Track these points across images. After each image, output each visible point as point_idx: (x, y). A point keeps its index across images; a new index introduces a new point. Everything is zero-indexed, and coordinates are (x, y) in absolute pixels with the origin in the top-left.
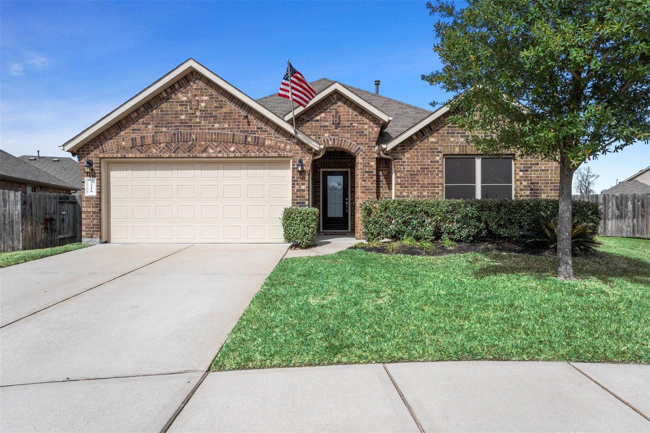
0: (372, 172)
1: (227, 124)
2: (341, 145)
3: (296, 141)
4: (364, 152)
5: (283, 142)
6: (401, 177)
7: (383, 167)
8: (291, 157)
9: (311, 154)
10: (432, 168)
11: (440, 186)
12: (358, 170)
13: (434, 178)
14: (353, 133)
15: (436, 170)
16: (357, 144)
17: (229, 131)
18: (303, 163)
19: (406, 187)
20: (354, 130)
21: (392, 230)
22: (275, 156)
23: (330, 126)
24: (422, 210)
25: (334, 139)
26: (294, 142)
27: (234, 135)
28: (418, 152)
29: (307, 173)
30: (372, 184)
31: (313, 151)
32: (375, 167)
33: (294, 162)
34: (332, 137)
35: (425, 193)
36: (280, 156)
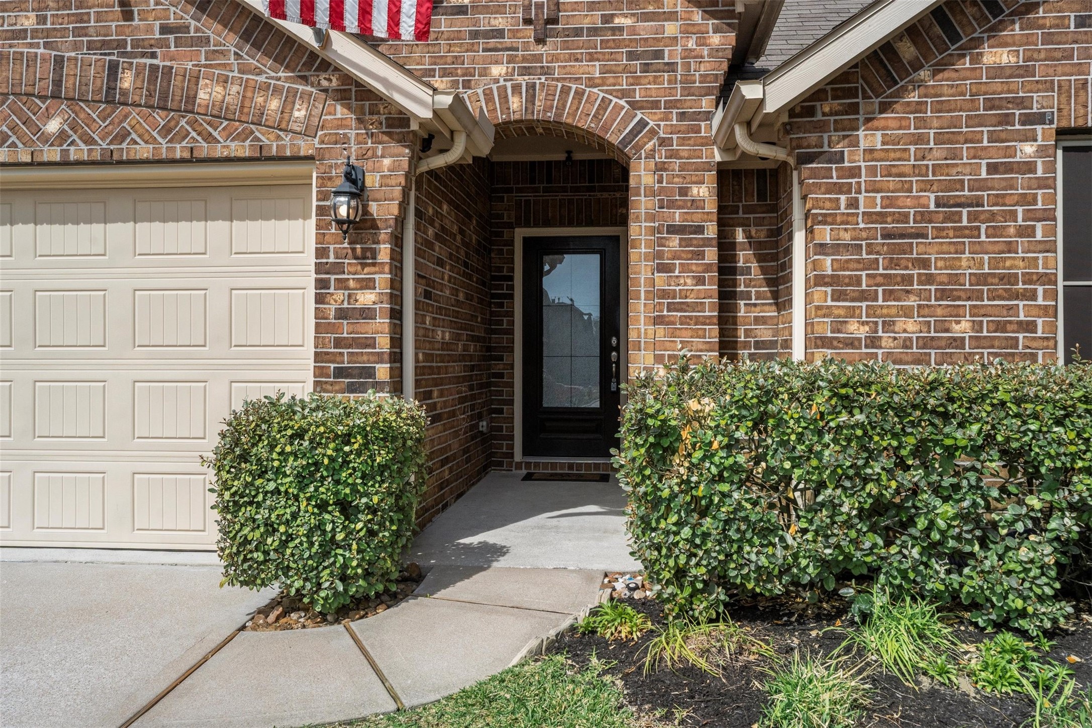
0: (700, 230)
1: (32, 15)
2: (559, 114)
3: (335, 83)
4: (663, 142)
5: (277, 90)
6: (836, 248)
7: (748, 210)
8: (311, 158)
9: (401, 140)
10: (998, 200)
11: (1040, 290)
12: (637, 219)
13: (1011, 248)
14: (612, 57)
15: (1020, 210)
16: (634, 105)
17: (37, 46)
18: (368, 183)
19: (863, 296)
20: (618, 44)
21: (795, 556)
22: (240, 154)
23: (514, 33)
24: (989, 439)
25: (531, 87)
26: (325, 91)
27: (59, 61)
28: (922, 123)
29: (384, 234)
30: (700, 281)
31: (414, 126)
32: (711, 207)
33: (324, 179)
34: (523, 80)
35: (962, 328)
36: (261, 158)
